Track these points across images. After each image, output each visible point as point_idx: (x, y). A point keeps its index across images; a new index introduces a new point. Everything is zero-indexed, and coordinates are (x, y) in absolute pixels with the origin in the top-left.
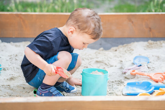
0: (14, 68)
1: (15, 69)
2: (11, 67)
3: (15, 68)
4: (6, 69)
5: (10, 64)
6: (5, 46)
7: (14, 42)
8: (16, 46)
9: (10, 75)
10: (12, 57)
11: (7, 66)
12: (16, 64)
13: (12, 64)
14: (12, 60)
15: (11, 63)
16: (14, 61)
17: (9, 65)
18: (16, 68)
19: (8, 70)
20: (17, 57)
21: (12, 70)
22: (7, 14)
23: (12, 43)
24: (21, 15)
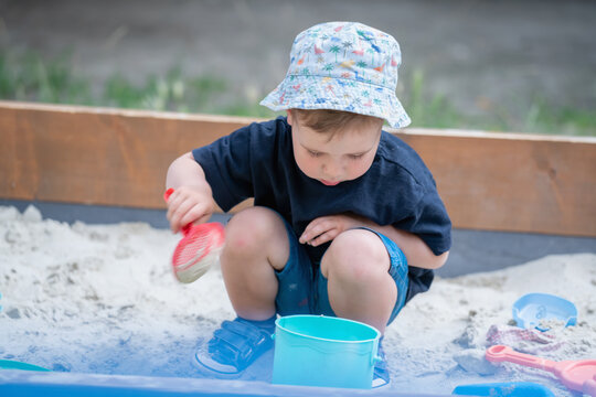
0: (54, 311)
1: (59, 315)
2: (43, 306)
3: (58, 312)
4: (21, 312)
5: (42, 296)
6: (47, 232)
7: (90, 221)
8: (93, 236)
9: (27, 333)
10: (59, 272)
11: (31, 304)
12: (65, 300)
13: (53, 296)
14: (54, 282)
15: (46, 292)
16: (61, 286)
17: (38, 302)
18: (62, 312)
19: (28, 316)
20: (75, 272)
21: (44, 318)
22: (68, 114)
23: (80, 225)
24: (121, 117)
